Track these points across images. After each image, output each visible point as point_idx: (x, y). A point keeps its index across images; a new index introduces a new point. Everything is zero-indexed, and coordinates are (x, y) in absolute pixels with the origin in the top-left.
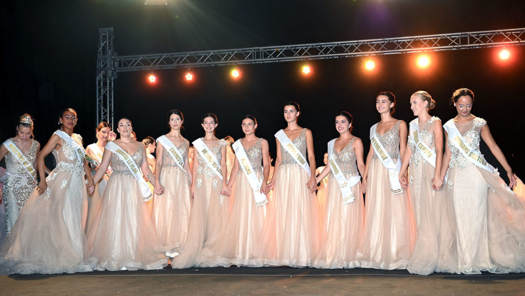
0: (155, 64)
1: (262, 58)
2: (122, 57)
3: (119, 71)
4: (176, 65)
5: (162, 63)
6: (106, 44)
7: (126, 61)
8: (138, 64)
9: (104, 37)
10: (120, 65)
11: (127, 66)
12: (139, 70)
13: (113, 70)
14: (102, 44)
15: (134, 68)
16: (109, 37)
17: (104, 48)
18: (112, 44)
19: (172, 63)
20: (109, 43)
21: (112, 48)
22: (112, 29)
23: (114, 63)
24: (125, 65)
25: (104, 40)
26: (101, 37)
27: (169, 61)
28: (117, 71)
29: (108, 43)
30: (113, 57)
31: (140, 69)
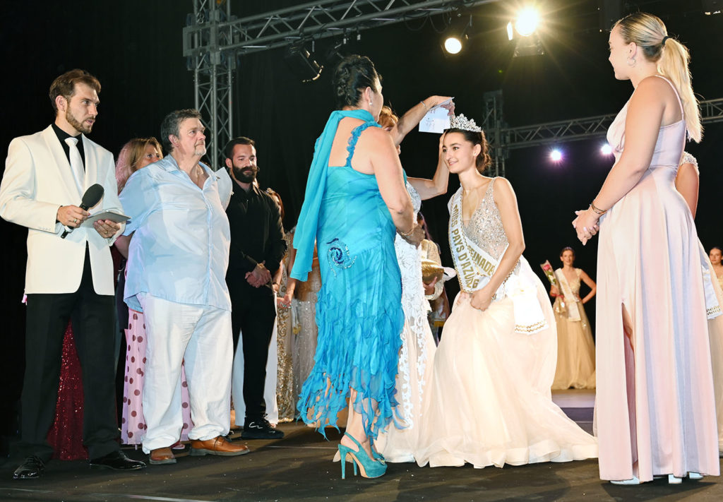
0: (559, 135)
1: (710, 115)
2: (514, 129)
3: (513, 148)
4: (588, 134)
5: (568, 133)
6: (493, 113)
7: (520, 133)
8: (537, 137)
9: (491, 103)
10: (512, 140)
11: (521, 140)
12: (538, 145)
13: (503, 148)
14: (489, 114)
15: (532, 143)
16: (498, 103)
17: (491, 118)
18: (501, 113)
19: (583, 132)
20: (498, 112)
21: (501, 118)
22: (500, 92)
23: (505, 138)
24: (519, 140)
25: (490, 108)
26: (487, 104)
27: (577, 129)
28: (509, 148)
29: (495, 112)
30: (502, 130)
31: (540, 143)
